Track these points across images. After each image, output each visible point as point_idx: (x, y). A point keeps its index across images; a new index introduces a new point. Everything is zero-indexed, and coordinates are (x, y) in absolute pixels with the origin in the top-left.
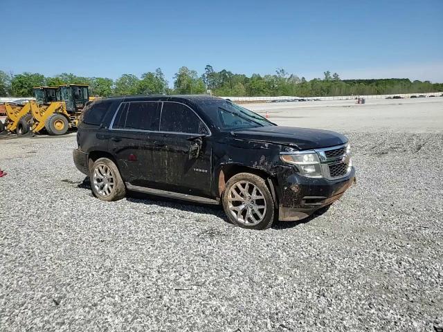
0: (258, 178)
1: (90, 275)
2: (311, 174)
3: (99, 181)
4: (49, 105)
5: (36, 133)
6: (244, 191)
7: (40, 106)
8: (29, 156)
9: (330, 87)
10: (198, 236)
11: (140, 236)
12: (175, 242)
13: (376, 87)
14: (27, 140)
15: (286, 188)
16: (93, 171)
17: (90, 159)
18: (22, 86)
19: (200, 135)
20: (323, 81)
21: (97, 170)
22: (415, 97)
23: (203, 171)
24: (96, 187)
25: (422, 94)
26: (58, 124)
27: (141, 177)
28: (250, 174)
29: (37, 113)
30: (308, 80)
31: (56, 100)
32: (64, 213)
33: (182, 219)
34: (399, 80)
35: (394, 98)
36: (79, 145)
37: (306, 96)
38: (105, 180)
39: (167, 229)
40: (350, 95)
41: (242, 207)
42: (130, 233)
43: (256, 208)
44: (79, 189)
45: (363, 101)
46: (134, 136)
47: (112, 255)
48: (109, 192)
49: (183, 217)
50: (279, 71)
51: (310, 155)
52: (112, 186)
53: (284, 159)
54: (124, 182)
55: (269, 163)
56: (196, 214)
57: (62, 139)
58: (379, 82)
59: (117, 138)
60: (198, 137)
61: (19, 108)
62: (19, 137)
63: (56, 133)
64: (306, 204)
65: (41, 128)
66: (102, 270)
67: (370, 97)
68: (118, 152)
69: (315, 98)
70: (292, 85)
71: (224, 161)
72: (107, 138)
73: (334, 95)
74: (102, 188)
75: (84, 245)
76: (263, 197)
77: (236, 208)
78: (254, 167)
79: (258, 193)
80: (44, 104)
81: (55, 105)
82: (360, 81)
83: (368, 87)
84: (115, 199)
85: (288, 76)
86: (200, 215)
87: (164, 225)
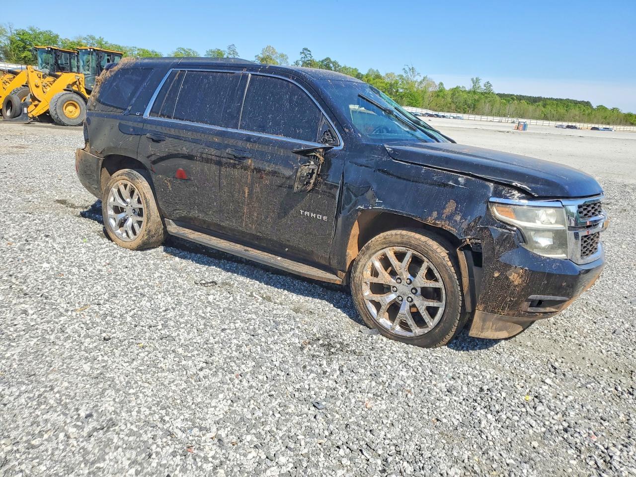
0: (434, 245)
1: (62, 436)
2: (544, 249)
3: (118, 210)
4: (57, 77)
5: (34, 118)
6: (401, 267)
7: (44, 77)
8: (13, 154)
9: (478, 101)
10: (302, 348)
11: (183, 336)
12: (254, 359)
13: (543, 109)
14: (17, 127)
15: (496, 275)
16: (108, 190)
17: (105, 170)
18: (24, 48)
19: (319, 146)
20: (469, 92)
21: (115, 190)
22: (597, 129)
23: (319, 217)
24: (112, 222)
25: (608, 127)
26: (71, 108)
27: (195, 213)
28: (418, 236)
29: (37, 87)
30: (448, 87)
31: (71, 71)
32: (45, 265)
33: (267, 303)
34: (576, 103)
35: (568, 127)
36: (87, 141)
37: (442, 111)
38: (129, 210)
39: (239, 324)
40: (505, 116)
41: (392, 297)
42: (165, 326)
43: (422, 304)
44: (83, 220)
45: (525, 127)
46: (189, 135)
47: (120, 380)
48: (134, 233)
49: (269, 299)
50: (407, 69)
51: (551, 211)
52: (140, 223)
53: (497, 213)
54: (163, 217)
55: (464, 217)
56: (294, 297)
57: (74, 131)
58: (549, 102)
59: (155, 133)
60: (315, 150)
61: (11, 76)
62: (5, 121)
63: (66, 122)
64: (529, 310)
65: (42, 112)
66: (92, 424)
67: (534, 122)
68: (154, 162)
69: (455, 115)
70: (424, 92)
71: (365, 201)
72: (138, 132)
73: (483, 114)
74: (121, 224)
75: (68, 345)
76: (440, 285)
77: (377, 298)
78: (430, 221)
79: (430, 275)
80: (50, 75)
81: (67, 78)
82: (520, 98)
83: (531, 108)
84: (144, 247)
85: (419, 79)
86: (302, 299)
87: (232, 313)
